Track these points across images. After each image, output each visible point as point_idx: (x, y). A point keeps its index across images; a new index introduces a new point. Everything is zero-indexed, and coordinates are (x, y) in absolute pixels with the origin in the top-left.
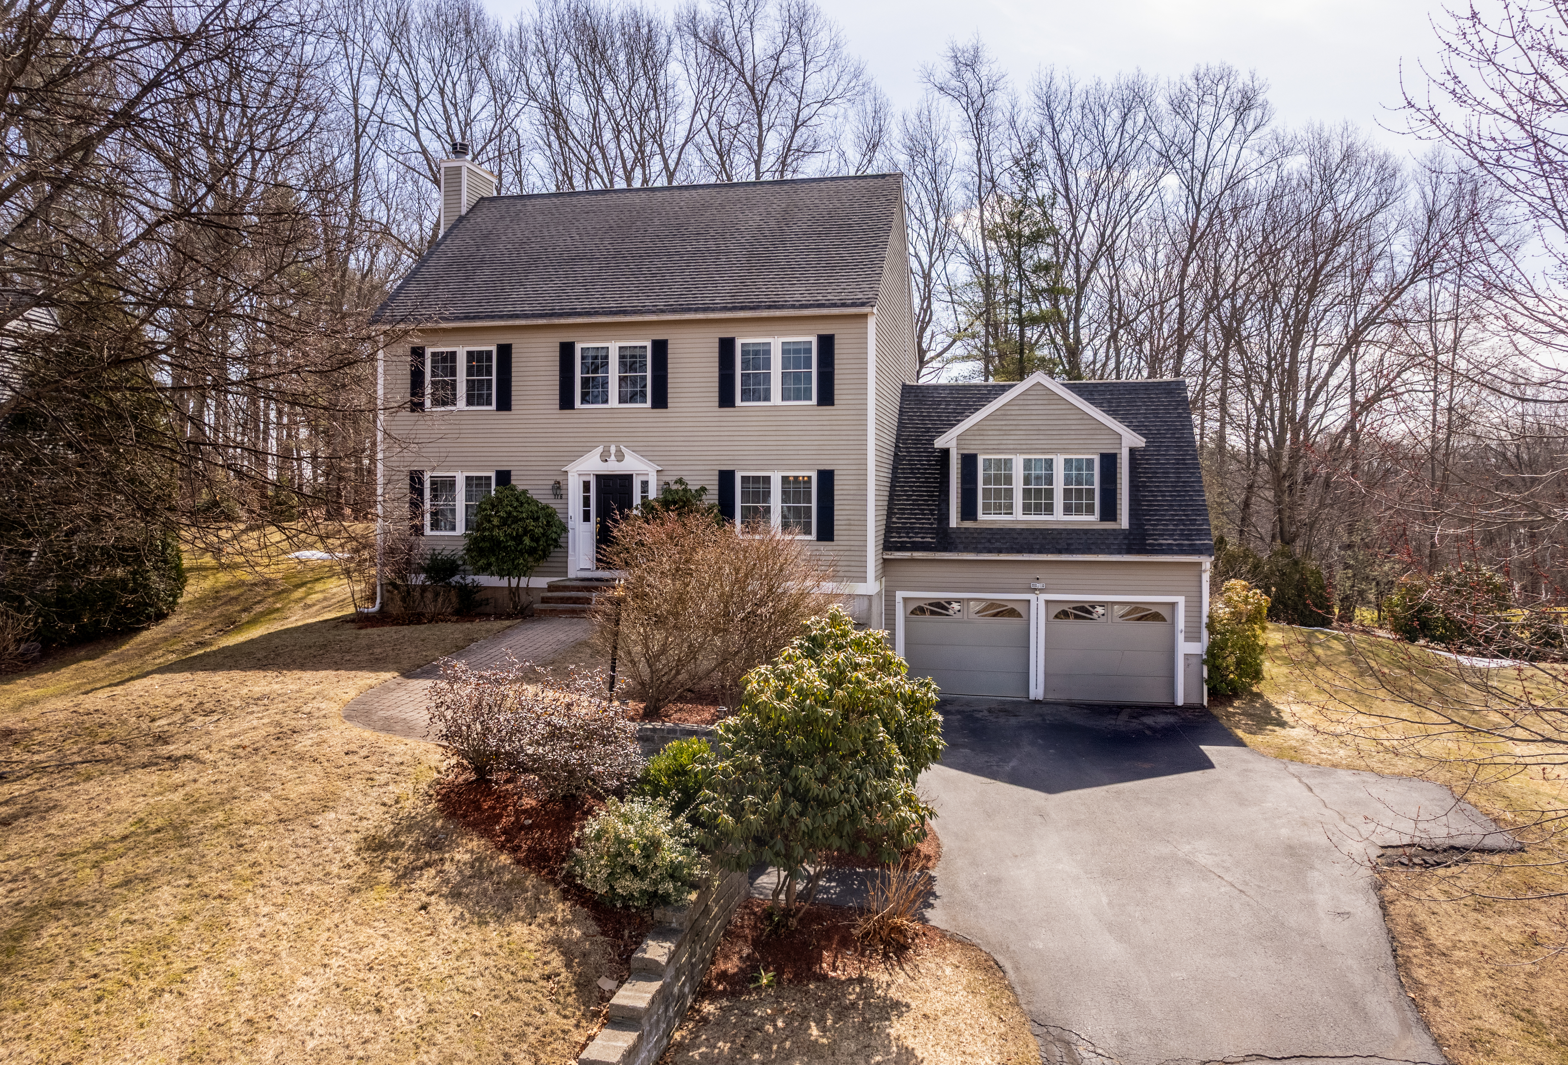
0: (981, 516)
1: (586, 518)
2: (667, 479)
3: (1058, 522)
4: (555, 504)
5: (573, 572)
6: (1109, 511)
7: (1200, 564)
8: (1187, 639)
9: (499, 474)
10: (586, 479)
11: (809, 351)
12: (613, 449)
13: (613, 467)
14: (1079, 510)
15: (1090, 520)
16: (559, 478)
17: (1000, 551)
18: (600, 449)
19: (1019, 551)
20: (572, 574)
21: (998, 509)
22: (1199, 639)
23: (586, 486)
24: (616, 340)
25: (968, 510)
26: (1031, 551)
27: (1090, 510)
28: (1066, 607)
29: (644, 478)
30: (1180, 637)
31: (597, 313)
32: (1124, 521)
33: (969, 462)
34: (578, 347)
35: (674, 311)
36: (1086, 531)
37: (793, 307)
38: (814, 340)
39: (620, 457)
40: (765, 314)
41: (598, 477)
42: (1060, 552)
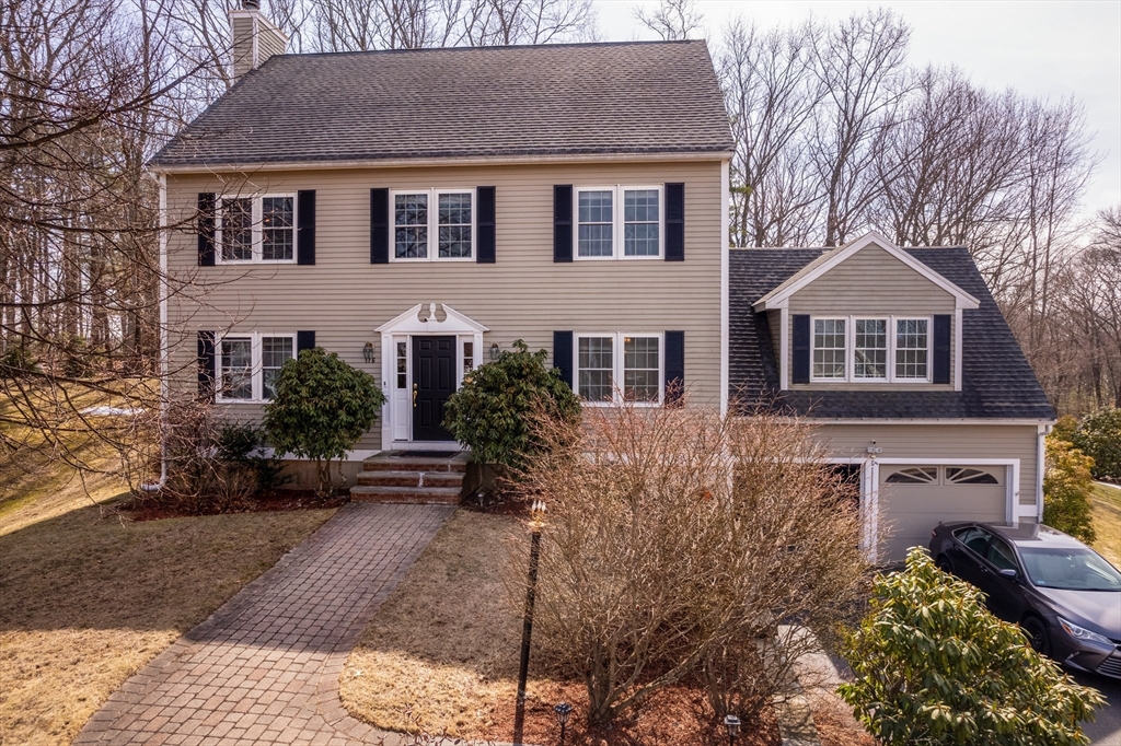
0: (813, 379)
1: (402, 383)
2: (496, 341)
3: (891, 384)
4: (368, 369)
5: (388, 445)
6: (942, 374)
7: (1036, 427)
8: (1022, 502)
9: (301, 334)
10: (402, 340)
11: (656, 201)
12: (433, 308)
13: (434, 327)
14: (911, 373)
15: (923, 382)
16: (370, 340)
17: (839, 415)
18: (418, 308)
19: (859, 415)
20: (386, 447)
21: (829, 371)
22: (1034, 502)
23: (401, 348)
24: (436, 187)
25: (800, 374)
26: (871, 415)
27: (922, 372)
28: (898, 471)
29: (468, 340)
30: (1016, 500)
31: (415, 155)
32: (957, 384)
33: (801, 323)
34: (392, 194)
35: (506, 154)
36: (920, 394)
37: (641, 150)
38: (661, 189)
39: (441, 316)
40: (610, 157)
41: (415, 339)
42: (900, 415)
